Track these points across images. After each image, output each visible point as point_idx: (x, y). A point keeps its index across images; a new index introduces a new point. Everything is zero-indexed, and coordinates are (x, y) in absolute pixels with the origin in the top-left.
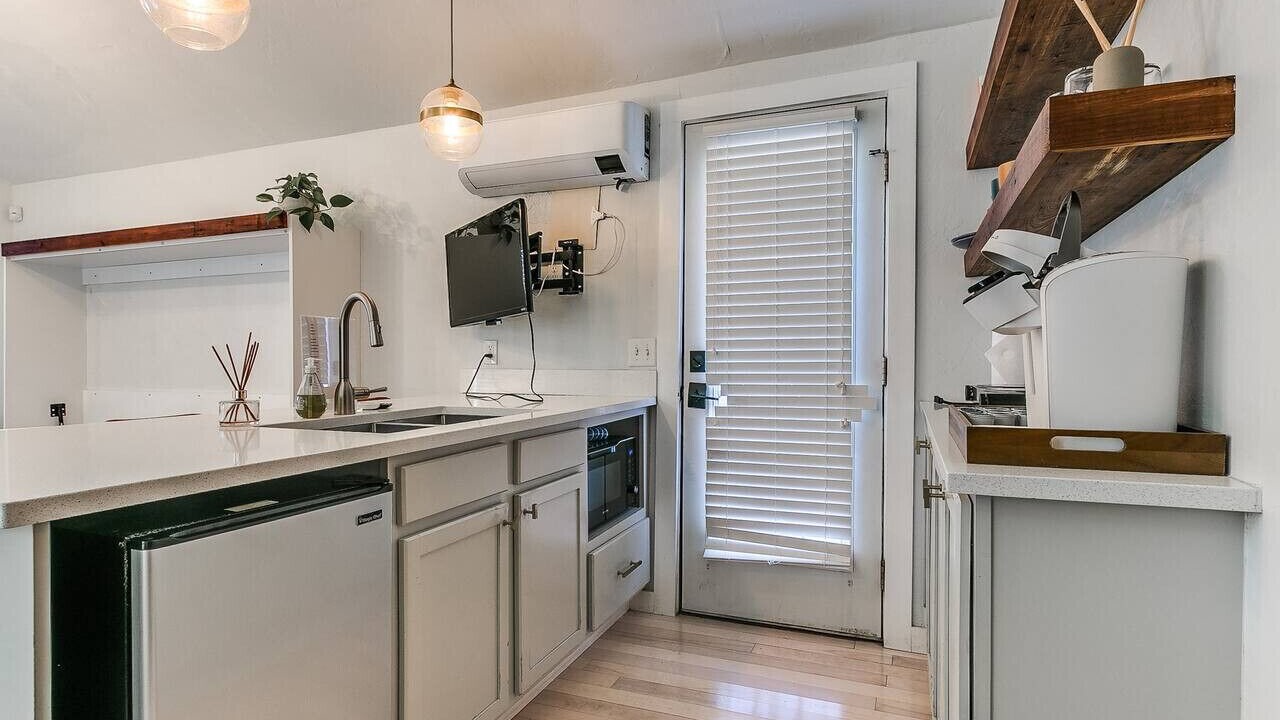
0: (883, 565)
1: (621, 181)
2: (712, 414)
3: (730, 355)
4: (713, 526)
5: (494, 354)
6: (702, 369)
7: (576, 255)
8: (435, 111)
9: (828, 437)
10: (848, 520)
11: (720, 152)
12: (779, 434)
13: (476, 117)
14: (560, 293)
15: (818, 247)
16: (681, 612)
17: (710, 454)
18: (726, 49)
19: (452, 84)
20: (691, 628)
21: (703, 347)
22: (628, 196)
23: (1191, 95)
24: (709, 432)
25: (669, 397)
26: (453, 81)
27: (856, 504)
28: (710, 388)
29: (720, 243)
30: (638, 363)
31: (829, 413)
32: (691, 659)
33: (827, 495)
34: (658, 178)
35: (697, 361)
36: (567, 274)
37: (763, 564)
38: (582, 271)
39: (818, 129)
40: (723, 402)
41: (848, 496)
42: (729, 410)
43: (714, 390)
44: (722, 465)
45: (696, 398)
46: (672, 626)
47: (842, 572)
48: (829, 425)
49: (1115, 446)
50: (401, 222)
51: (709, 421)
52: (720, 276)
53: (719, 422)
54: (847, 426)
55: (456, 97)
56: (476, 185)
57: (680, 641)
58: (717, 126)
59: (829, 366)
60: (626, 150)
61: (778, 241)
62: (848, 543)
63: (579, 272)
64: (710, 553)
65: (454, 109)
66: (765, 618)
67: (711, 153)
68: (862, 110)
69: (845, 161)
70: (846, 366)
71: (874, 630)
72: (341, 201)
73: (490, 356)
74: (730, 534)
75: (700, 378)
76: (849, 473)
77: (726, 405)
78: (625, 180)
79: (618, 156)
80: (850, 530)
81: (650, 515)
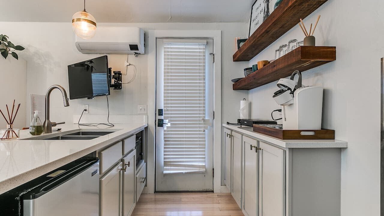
0: (213, 169)
1: (136, 53)
2: (165, 129)
3: (171, 110)
4: (166, 164)
5: (88, 109)
6: (162, 115)
7: (119, 77)
8: (79, 20)
9: (200, 134)
10: (204, 158)
11: (168, 48)
12: (186, 134)
13: (94, 24)
14: (114, 89)
15: (196, 79)
16: (156, 192)
17: (165, 141)
18: (170, 17)
19: (85, 11)
20: (160, 196)
21: (163, 108)
22: (138, 58)
23: (328, 50)
24: (165, 134)
25: (152, 124)
26: (85, 10)
27: (206, 153)
28: (165, 120)
29: (168, 76)
30: (141, 113)
31: (200, 127)
32: (159, 206)
33: (199, 151)
34: (148, 53)
35: (160, 112)
36: (116, 83)
37: (182, 173)
38: (121, 82)
39: (196, 45)
40: (169, 125)
41: (204, 151)
42: (171, 127)
43: (166, 121)
44: (169, 144)
45: (160, 124)
46: (153, 197)
47: (203, 173)
48: (199, 131)
49: (312, 133)
50: (46, 59)
51: (165, 131)
52: (168, 86)
53: (168, 131)
54: (204, 131)
55: (86, 15)
56: (82, 49)
57: (156, 201)
58: (167, 40)
59: (199, 114)
60: (140, 43)
61: (185, 77)
62: (204, 164)
63: (120, 82)
64: (165, 172)
65: (86, 20)
66: (182, 190)
67: (165, 48)
68: (208, 41)
69: (204, 55)
70: (204, 114)
71: (211, 189)
72: (20, 48)
73: (86, 110)
74: (171, 165)
75: (162, 117)
76: (205, 144)
77: (170, 126)
78: (137, 53)
79: (137, 45)
80: (205, 161)
81: (146, 162)
